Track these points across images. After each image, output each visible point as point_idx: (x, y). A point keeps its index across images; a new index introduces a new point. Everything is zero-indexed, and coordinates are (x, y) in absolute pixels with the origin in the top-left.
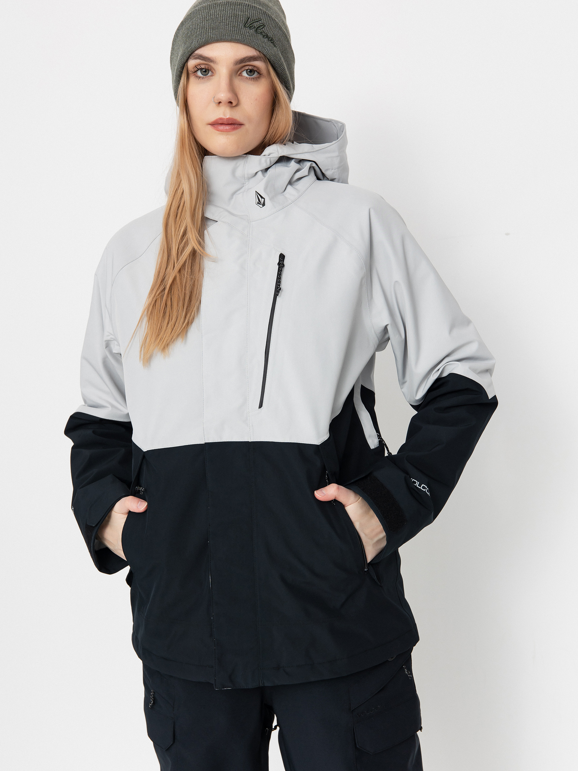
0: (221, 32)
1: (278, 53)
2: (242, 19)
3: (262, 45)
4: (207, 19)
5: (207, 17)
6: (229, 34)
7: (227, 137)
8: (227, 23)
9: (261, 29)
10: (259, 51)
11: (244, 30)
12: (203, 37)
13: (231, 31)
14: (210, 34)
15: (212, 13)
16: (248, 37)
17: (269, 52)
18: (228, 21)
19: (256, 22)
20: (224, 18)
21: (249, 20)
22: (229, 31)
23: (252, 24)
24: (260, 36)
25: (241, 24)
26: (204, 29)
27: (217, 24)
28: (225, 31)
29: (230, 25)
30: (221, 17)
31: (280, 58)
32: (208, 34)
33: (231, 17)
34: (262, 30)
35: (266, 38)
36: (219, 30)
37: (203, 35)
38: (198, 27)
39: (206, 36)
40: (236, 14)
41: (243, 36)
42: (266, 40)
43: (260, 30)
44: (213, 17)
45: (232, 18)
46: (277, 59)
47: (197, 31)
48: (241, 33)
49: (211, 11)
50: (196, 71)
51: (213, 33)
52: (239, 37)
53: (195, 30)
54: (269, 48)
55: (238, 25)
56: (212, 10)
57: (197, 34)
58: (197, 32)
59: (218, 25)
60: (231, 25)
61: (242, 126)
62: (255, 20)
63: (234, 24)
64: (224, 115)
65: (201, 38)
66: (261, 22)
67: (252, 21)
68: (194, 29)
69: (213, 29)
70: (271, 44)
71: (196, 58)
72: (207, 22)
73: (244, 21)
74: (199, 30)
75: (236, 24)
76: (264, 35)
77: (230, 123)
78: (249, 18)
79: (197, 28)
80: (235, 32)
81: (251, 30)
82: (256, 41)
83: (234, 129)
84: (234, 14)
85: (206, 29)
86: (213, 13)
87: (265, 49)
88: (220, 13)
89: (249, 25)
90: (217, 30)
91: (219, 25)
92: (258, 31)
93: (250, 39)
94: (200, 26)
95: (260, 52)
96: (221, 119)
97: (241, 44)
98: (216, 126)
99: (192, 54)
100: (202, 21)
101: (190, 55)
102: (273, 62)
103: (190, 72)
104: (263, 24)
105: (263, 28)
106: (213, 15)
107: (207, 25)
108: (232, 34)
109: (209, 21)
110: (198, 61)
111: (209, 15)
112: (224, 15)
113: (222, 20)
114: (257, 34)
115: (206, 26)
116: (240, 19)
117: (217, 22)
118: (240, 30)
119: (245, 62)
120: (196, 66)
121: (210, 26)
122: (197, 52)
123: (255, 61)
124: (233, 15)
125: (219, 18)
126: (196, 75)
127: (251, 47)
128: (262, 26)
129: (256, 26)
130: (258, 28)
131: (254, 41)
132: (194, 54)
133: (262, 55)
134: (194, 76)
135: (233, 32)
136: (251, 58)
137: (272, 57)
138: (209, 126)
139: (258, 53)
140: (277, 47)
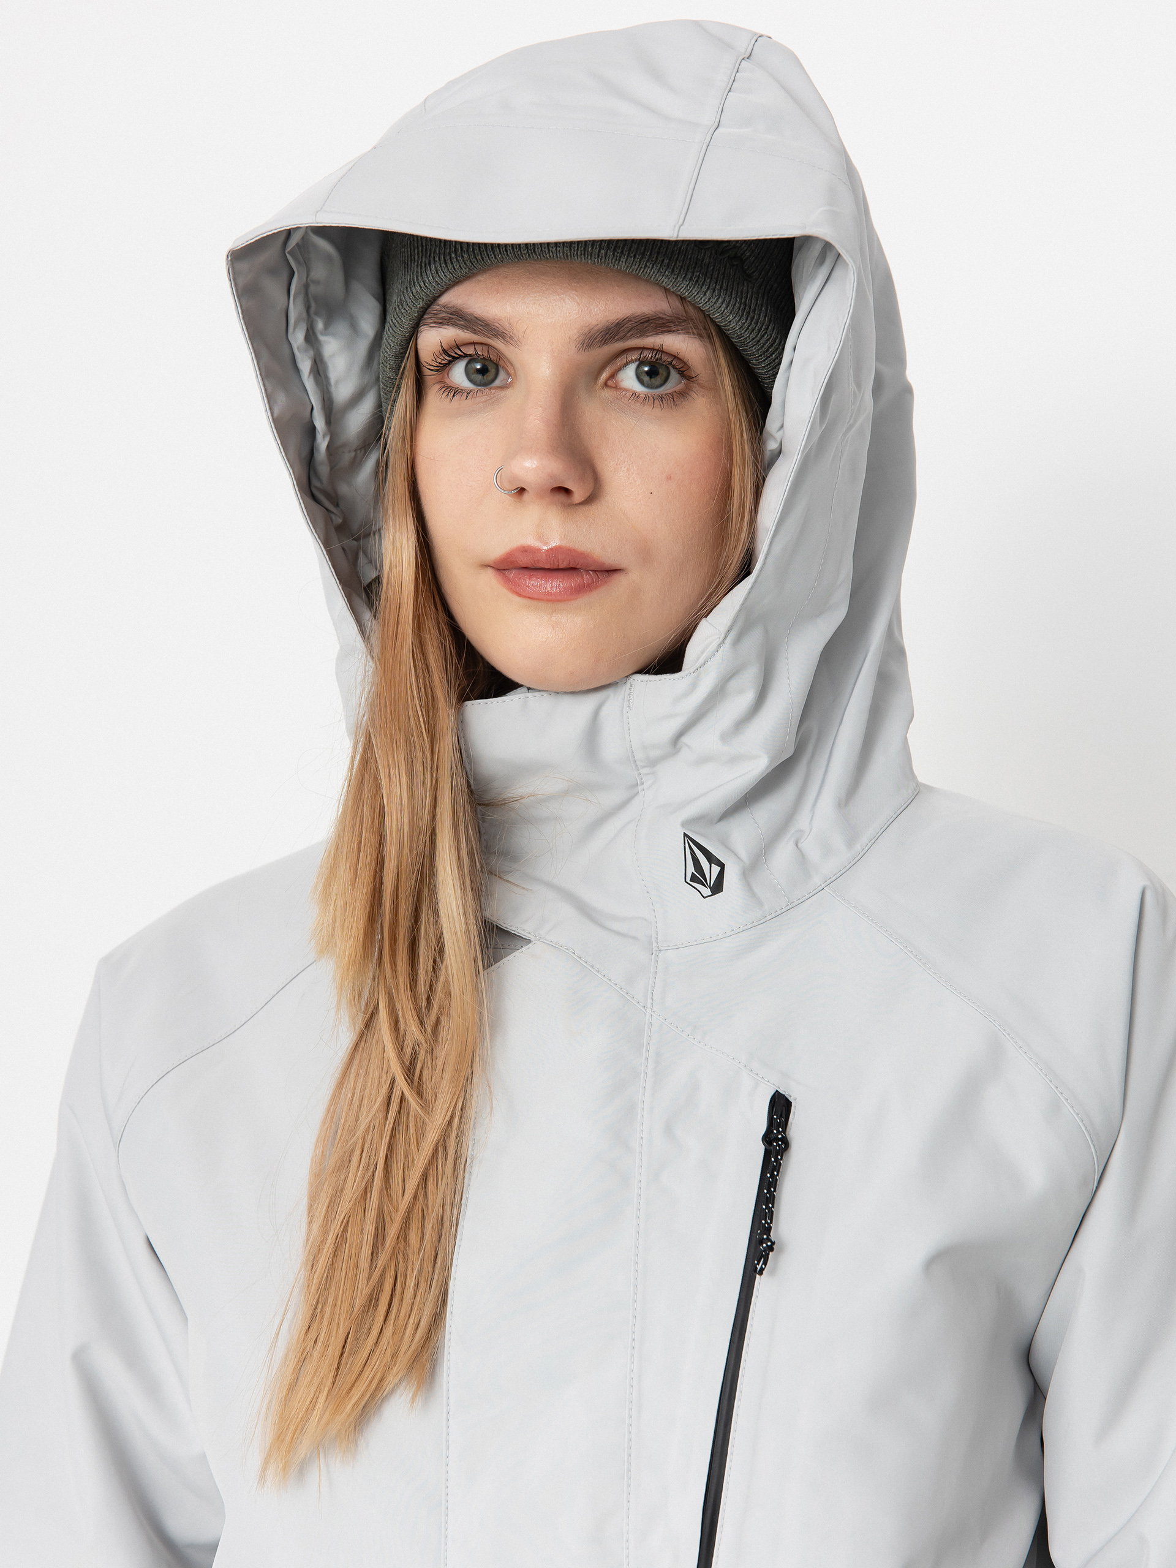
1: (760, 302)
7: (553, 619)
10: (677, 295)
17: (720, 299)
31: (767, 323)
50: (444, 367)
54: (718, 287)
61: (614, 577)
64: (540, 537)
70: (731, 271)
71: (442, 322)
77: (561, 567)
83: (580, 590)
87: (705, 287)
95: (682, 299)
98: (512, 574)
99: (428, 306)
101: (424, 311)
102: (740, 337)
103: (427, 372)
110: (448, 334)
119: (624, 338)
120: (444, 351)
122: (445, 299)
123: (662, 332)
126: (447, 381)
127: (648, 280)
132: (436, 308)
133: (692, 311)
134: (438, 386)
136: (647, 321)
137: (731, 317)
138: (490, 574)
139: (677, 303)
140: (757, 279)
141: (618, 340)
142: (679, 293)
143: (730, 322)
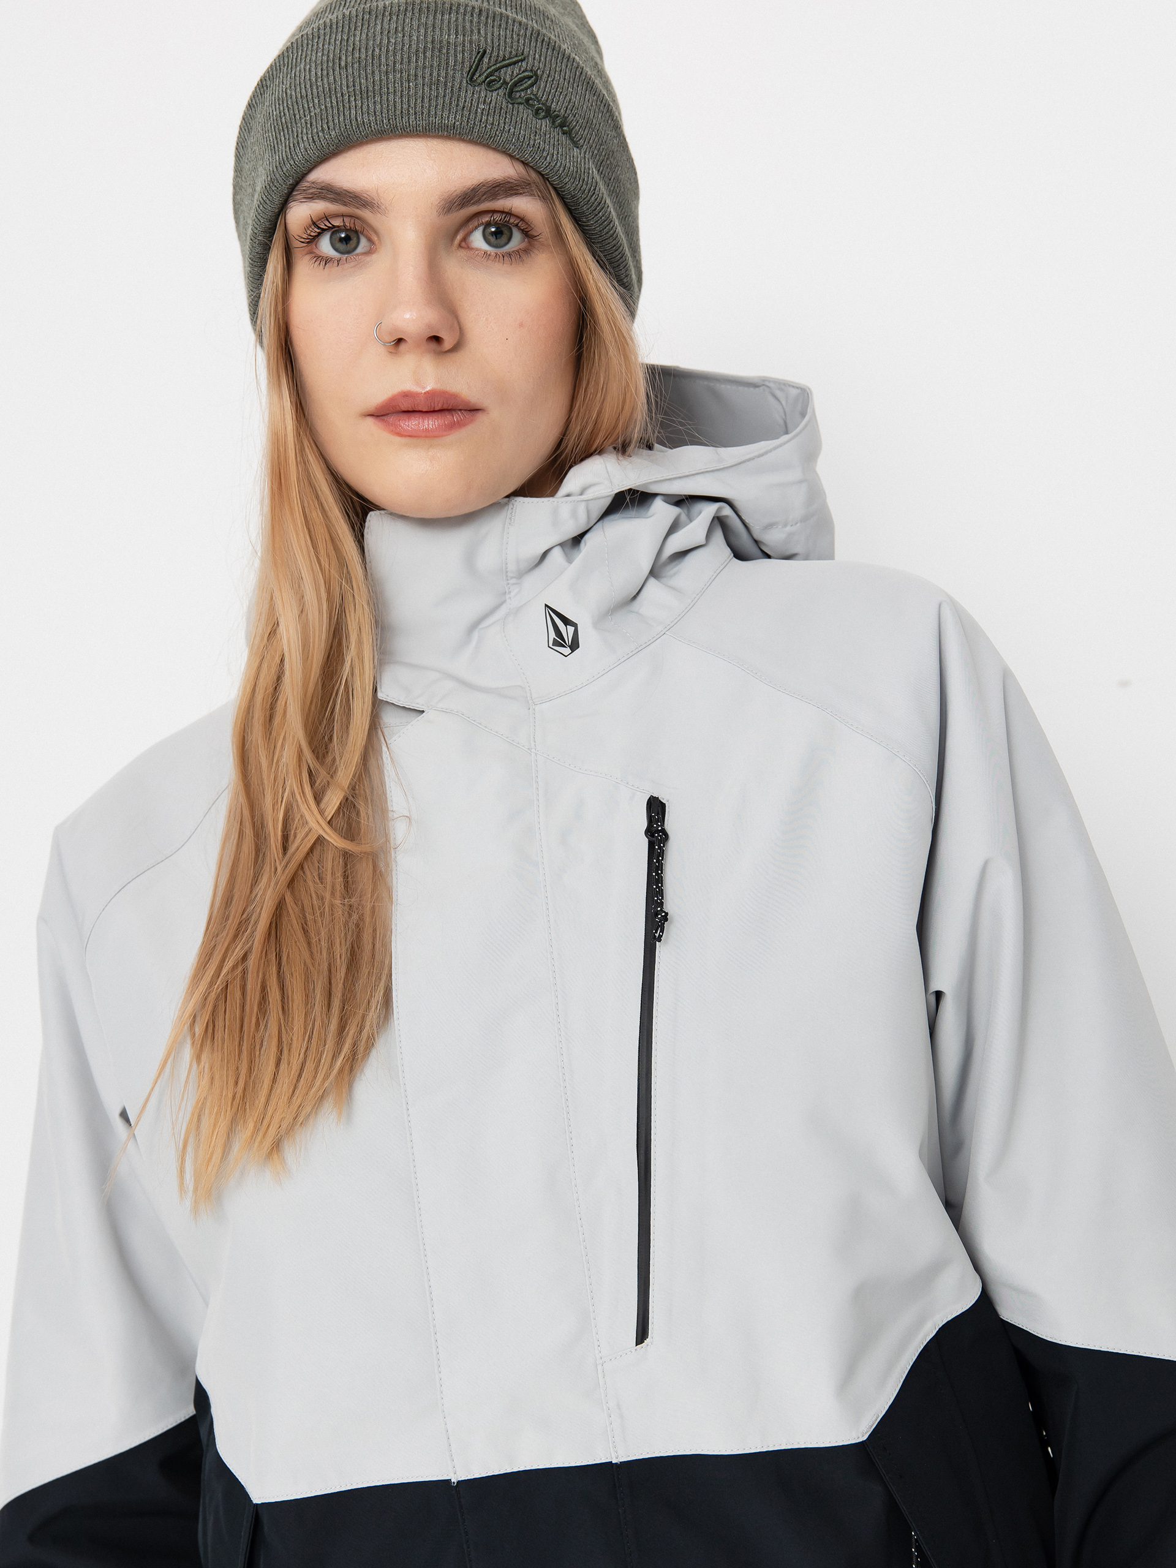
0: (391, 103)
1: (587, 166)
2: (460, 56)
3: (532, 143)
4: (343, 64)
5: (344, 58)
6: (419, 109)
7: (430, 453)
8: (412, 72)
9: (526, 89)
10: (522, 162)
11: (469, 95)
12: (331, 124)
13: (426, 100)
14: (353, 112)
15: (360, 41)
16: (484, 118)
17: (559, 164)
18: (413, 65)
19: (507, 66)
20: (398, 58)
21: (486, 60)
22: (419, 101)
23: (497, 74)
24: (526, 113)
25: (458, 75)
26: (334, 97)
27: (377, 78)
28: (405, 100)
29: (420, 80)
30: (391, 53)
31: (594, 184)
32: (347, 113)
33: (425, 53)
34: (529, 91)
35: (544, 118)
36: (385, 97)
37: (330, 118)
38: (315, 90)
39: (341, 119)
40: (441, 42)
41: (466, 113)
42: (545, 124)
43: (522, 90)
44: (363, 56)
45: (429, 54)
46: (584, 186)
47: (311, 105)
48: (461, 105)
49: (355, 35)
50: (313, 240)
51: (365, 109)
52: (452, 117)
53: (305, 101)
54: (555, 152)
55: (450, 79)
56: (358, 33)
57: (312, 114)
58: (312, 109)
59: (381, 80)
60: (424, 78)
61: (479, 415)
62: (504, 60)
63: (435, 74)
64: (418, 382)
65: (325, 126)
66: (524, 64)
67: (496, 62)
68: (299, 99)
69: (365, 94)
70: (564, 138)
71: (312, 198)
72: (343, 72)
73: (467, 64)
74: (316, 101)
75: (443, 74)
76: (538, 110)
77: (436, 409)
78: (485, 52)
79: (310, 97)
80: (440, 101)
81: (495, 94)
82: (512, 130)
83: (453, 426)
84: (433, 42)
85: (339, 95)
86: (364, 42)
87: (545, 154)
88: (385, 41)
89: (487, 78)
90: (378, 99)
91: (384, 82)
92: (518, 95)
93: (492, 124)
94: (321, 89)
95: (525, 164)
96: (406, 395)
97: (463, 140)
98: (391, 419)
99: (297, 183)
100: (325, 73)
101: (293, 188)
102: (573, 196)
103: (295, 244)
104: (531, 71)
105: (532, 85)
106: (363, 50)
107: (344, 82)
108: (429, 111)
109: (350, 70)
110: (319, 207)
111: (350, 49)
112: (399, 47)
113: (395, 63)
114: (513, 104)
115: (341, 88)
116: (456, 56)
117: (377, 72)
118: (456, 95)
119: (478, 202)
120: (314, 223)
121: (354, 86)
122: (313, 176)
123: (511, 195)
124: (430, 46)
125: (383, 60)
126: (316, 251)
127: (495, 149)
128: (529, 77)
129: (508, 79)
130: (515, 84)
131: (507, 128)
132: (304, 184)
133: (534, 175)
134: (308, 257)
135: (434, 103)
136: (498, 186)
137: (567, 180)
138: (370, 421)
139: (521, 168)
140: (582, 146)
141: (473, 204)
142: (523, 159)
143: (566, 184)
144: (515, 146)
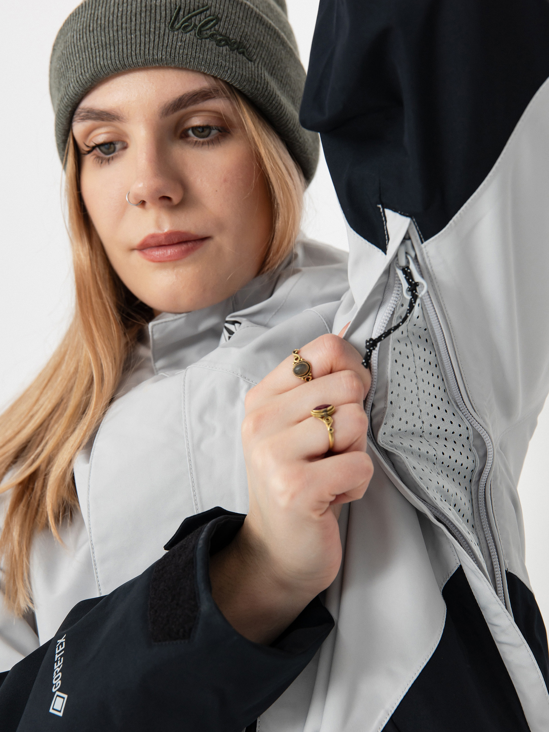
0: (121, 50)
1: (260, 72)
2: (163, 13)
3: (216, 62)
4: (91, 29)
5: (91, 25)
6: (138, 51)
7: (175, 271)
8: (133, 28)
9: (211, 28)
10: (213, 76)
11: (171, 37)
12: (86, 69)
13: (142, 45)
14: (98, 59)
15: (101, 13)
16: (181, 51)
17: (237, 74)
18: (133, 23)
19: (196, 15)
20: (124, 20)
21: (181, 13)
22: (138, 46)
23: (190, 21)
24: (210, 44)
25: (163, 26)
26: (87, 51)
27: (111, 35)
28: (129, 46)
29: (138, 33)
30: (119, 18)
31: (266, 84)
32: (95, 61)
33: (141, 14)
34: (213, 29)
35: (224, 45)
36: (116, 47)
37: (85, 65)
38: (76, 49)
39: (92, 64)
40: (151, 6)
41: (169, 50)
42: (225, 49)
43: (208, 29)
44: (103, 22)
45: (143, 15)
46: (259, 86)
47: (75, 58)
48: (165, 45)
49: (98, 10)
51: (105, 56)
52: (160, 53)
53: (71, 56)
54: (234, 67)
55: (157, 29)
56: (100, 8)
57: (76, 64)
58: (75, 61)
59: (114, 36)
60: (140, 31)
61: (207, 243)
62: (194, 10)
63: (148, 27)
64: (159, 227)
65: (83, 71)
66: (208, 12)
67: (189, 13)
68: (69, 56)
69: (105, 46)
70: (240, 56)
72: (92, 34)
73: (168, 18)
74: (77, 55)
75: (153, 26)
76: (220, 41)
77: (175, 242)
78: (180, 8)
79: (74, 53)
80: (152, 44)
81: (188, 34)
82: (201, 56)
83: (187, 252)
84: (146, 6)
85: (90, 49)
86: (103, 13)
87: (226, 69)
88: (116, 11)
89: (182, 25)
90: (112, 49)
91: (116, 37)
92: (205, 32)
93: (187, 54)
94: (79, 47)
95: (215, 78)
96: (153, 236)
97: (171, 68)
98: (147, 251)
100: (81, 36)
104: (214, 15)
105: (214, 25)
106: (103, 18)
107: (92, 39)
108: (144, 52)
109: (95, 32)
111: (96, 19)
112: (124, 13)
113: (122, 24)
114: (201, 39)
115: (91, 45)
116: (161, 13)
117: (111, 32)
118: (161, 39)
119: (185, 106)
121: (98, 42)
124: (144, 9)
125: (115, 22)
127: (193, 71)
128: (212, 20)
129: (197, 23)
130: (203, 26)
131: (197, 55)
132: (79, 110)
135: (147, 46)
136: (196, 94)
137: (245, 83)
138: (136, 255)
139: (213, 81)
140: (255, 60)
141: (182, 108)
142: (212, 74)
143: (245, 86)
144: (205, 67)
